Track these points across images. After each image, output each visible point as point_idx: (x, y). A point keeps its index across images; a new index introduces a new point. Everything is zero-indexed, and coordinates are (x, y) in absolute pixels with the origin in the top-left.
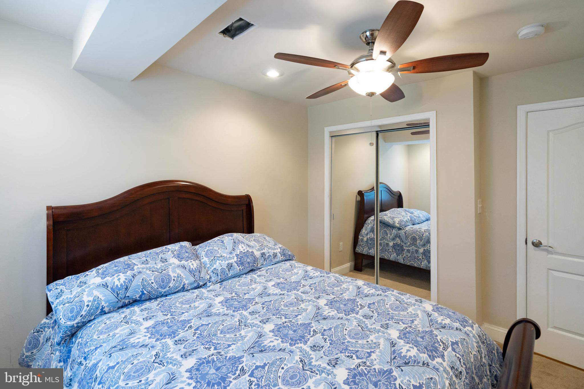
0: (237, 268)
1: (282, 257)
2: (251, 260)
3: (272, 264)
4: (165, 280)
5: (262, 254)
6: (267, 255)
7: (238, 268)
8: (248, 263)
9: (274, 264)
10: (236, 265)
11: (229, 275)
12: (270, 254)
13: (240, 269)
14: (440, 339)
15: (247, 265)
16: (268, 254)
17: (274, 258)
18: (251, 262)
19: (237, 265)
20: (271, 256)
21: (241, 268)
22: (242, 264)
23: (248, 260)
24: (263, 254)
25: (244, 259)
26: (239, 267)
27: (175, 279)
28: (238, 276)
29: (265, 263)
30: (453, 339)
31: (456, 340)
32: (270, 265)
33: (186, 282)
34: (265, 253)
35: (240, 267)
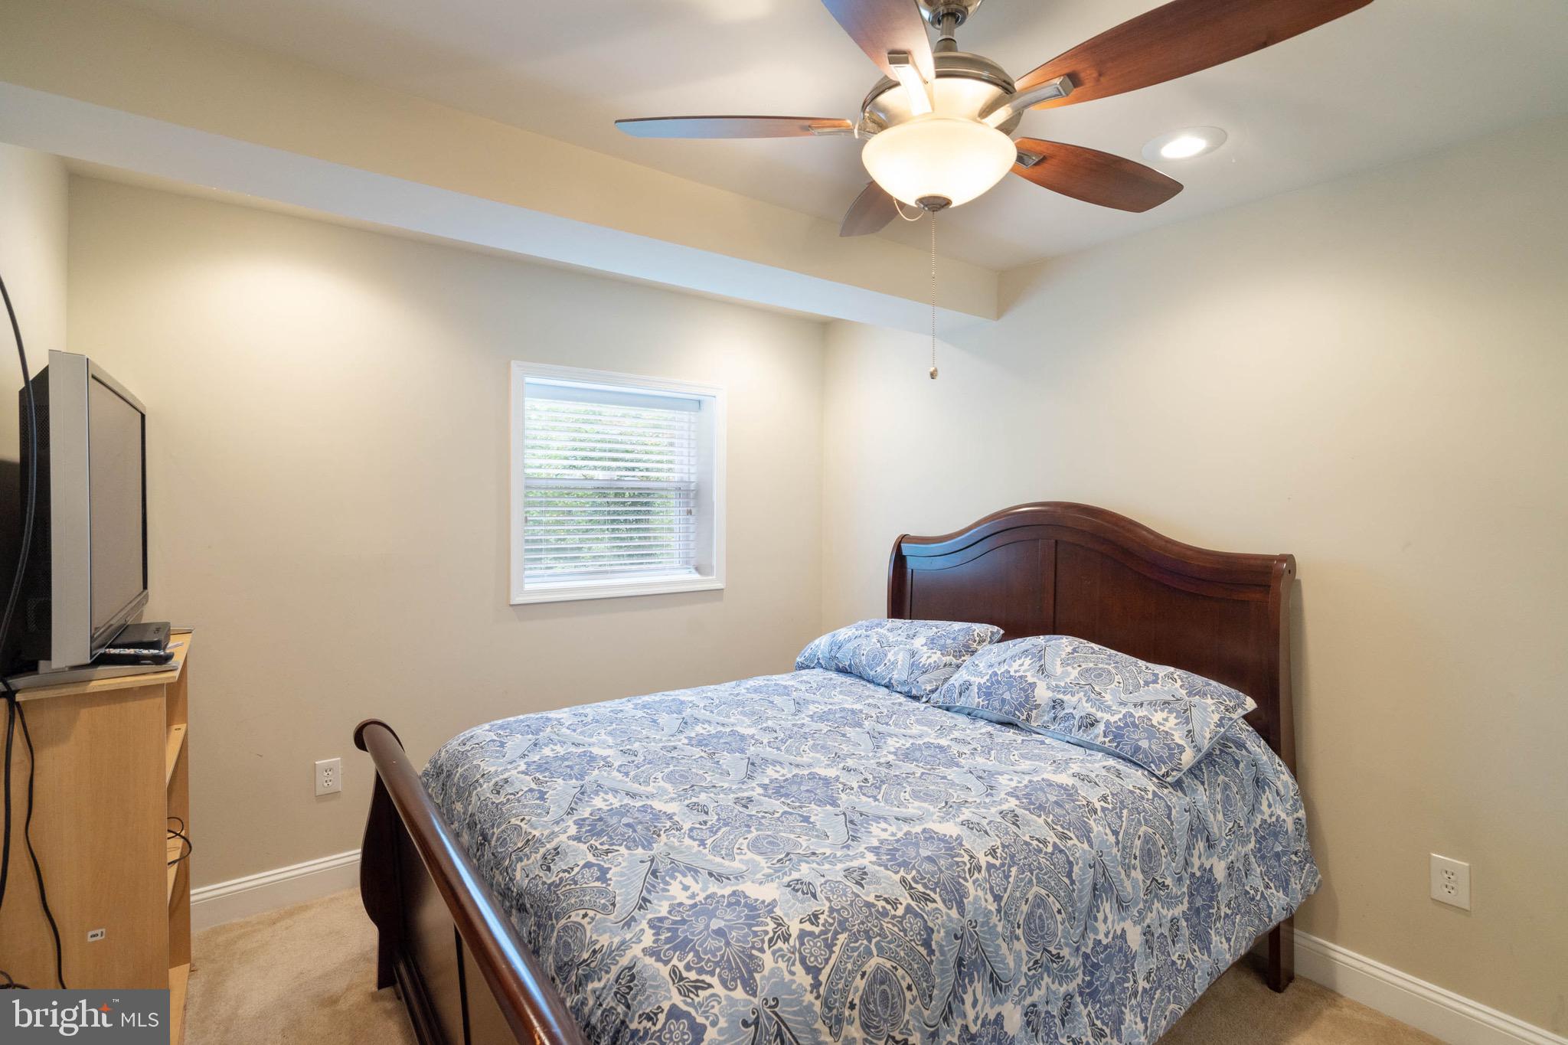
0: (974, 700)
1: (1107, 740)
2: (1012, 698)
3: (1068, 738)
4: (877, 658)
5: (1054, 702)
6: (1066, 711)
7: (977, 700)
8: (1003, 701)
9: (1072, 741)
10: (976, 691)
11: (958, 704)
12: (1074, 712)
13: (979, 703)
14: (618, 851)
15: (997, 704)
16: (1071, 711)
17: (1080, 728)
18: (1009, 703)
19: (978, 693)
20: (1074, 718)
21: (982, 703)
22: (988, 695)
23: (1007, 696)
24: (1057, 704)
25: (998, 688)
26: (979, 698)
27: (888, 664)
28: (971, 714)
29: (1053, 728)
30: (614, 875)
31: (610, 879)
32: (1060, 737)
33: (895, 676)
34: (1065, 705)
35: (980, 700)
